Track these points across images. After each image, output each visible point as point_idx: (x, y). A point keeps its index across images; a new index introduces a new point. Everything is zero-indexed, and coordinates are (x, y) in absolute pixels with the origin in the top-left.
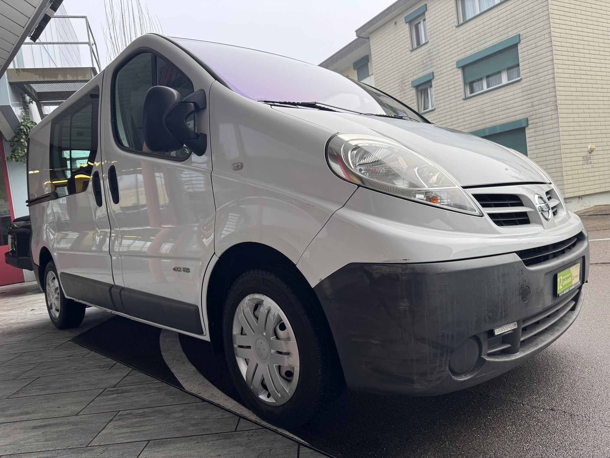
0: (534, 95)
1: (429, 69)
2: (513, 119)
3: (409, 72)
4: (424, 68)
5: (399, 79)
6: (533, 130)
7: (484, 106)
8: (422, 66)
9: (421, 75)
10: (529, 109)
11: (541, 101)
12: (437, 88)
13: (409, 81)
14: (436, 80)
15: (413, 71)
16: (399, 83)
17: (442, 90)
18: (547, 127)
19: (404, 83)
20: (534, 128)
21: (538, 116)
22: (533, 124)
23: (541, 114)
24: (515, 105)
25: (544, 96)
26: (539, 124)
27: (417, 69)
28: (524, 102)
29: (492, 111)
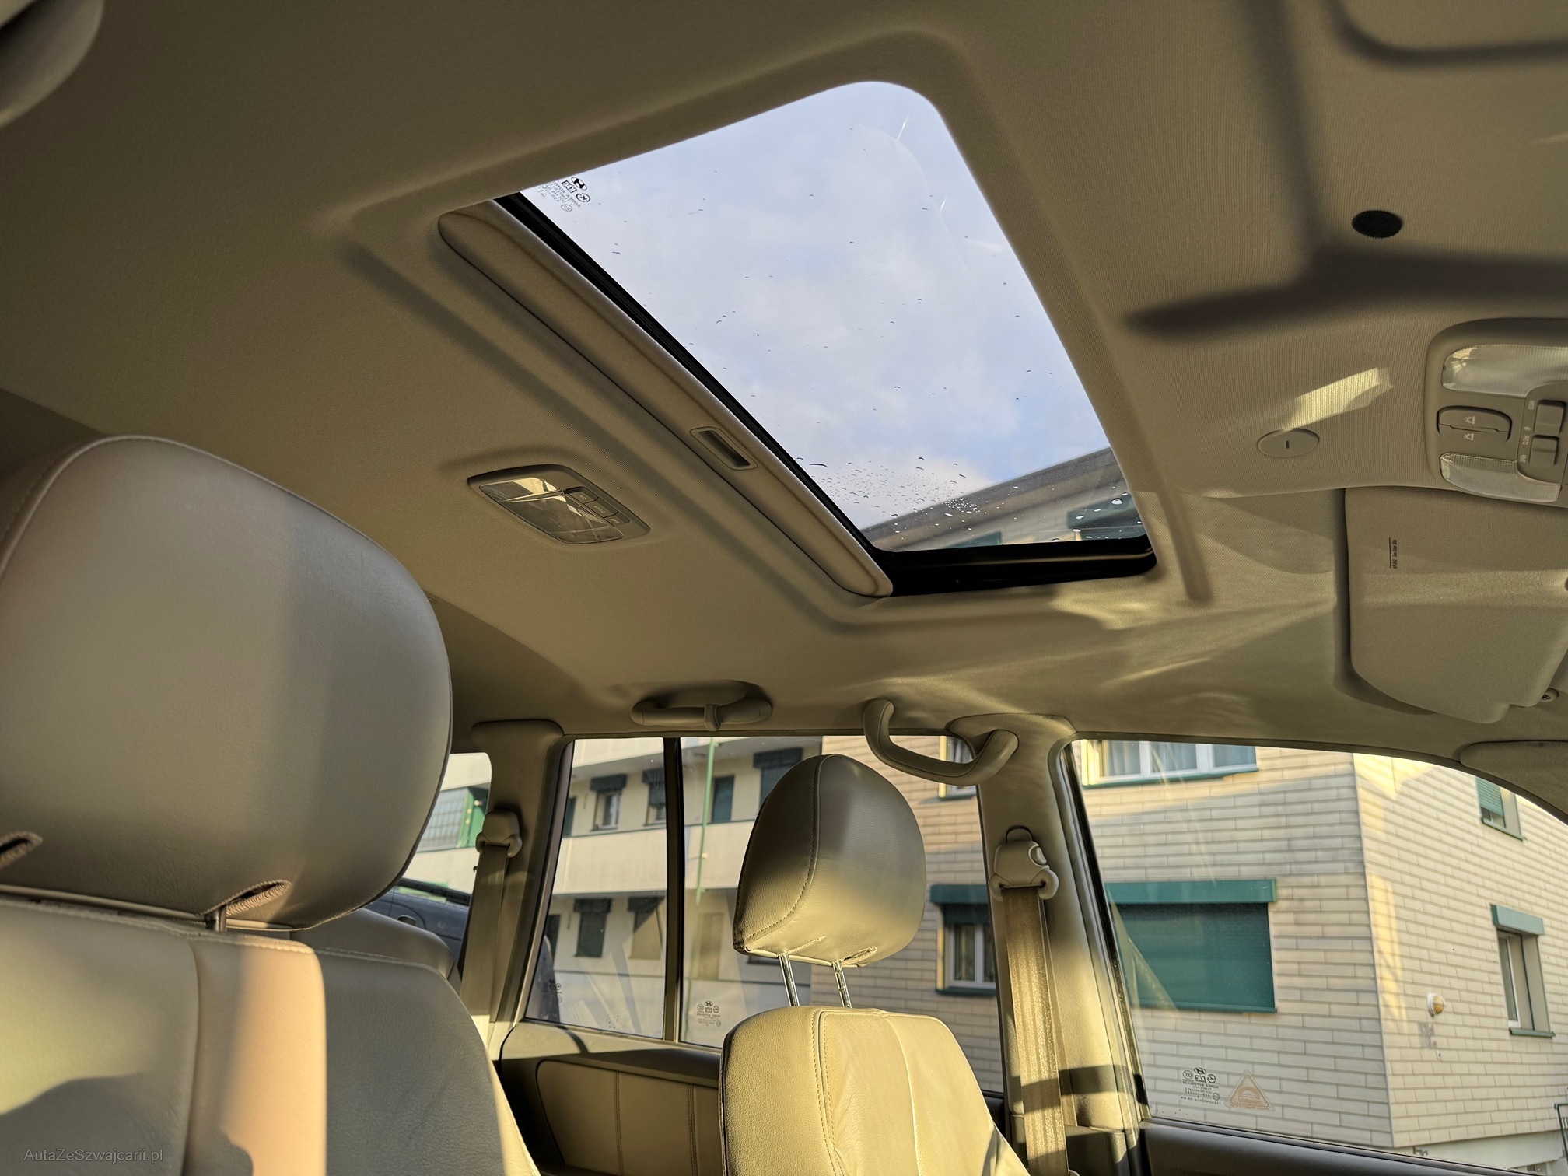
0: (1294, 820)
2: (1229, 873)
6: (1291, 917)
10: (1279, 857)
11: (1316, 841)
18: (1335, 918)
20: (1295, 912)
21: (1307, 880)
22: (1290, 899)
23: (1315, 878)
24: (1240, 835)
25: (1325, 830)
26: (1308, 904)
28: (1267, 834)
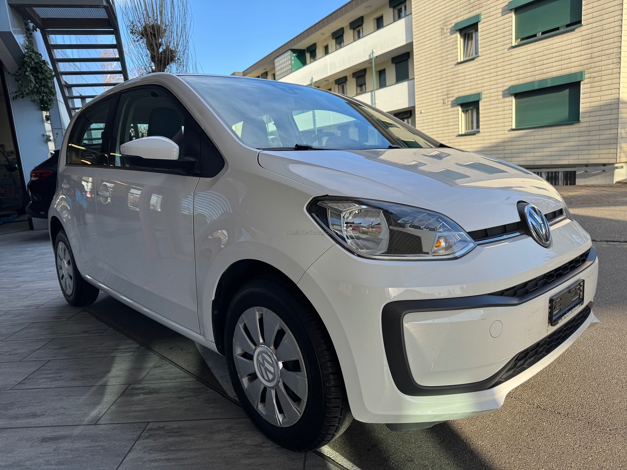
0: (594, 45)
1: (476, 10)
2: (567, 72)
3: (453, 13)
4: (471, 9)
5: (441, 21)
6: (589, 85)
7: (536, 55)
8: (469, 6)
9: (466, 17)
10: (587, 61)
11: (602, 52)
12: (484, 33)
13: (452, 24)
14: (483, 23)
15: (457, 12)
16: (441, 25)
17: (489, 35)
19: (446, 26)
20: (590, 83)
21: (597, 69)
22: (589, 78)
25: (607, 46)
26: (596, 79)
27: (462, 9)
29: (545, 61)
